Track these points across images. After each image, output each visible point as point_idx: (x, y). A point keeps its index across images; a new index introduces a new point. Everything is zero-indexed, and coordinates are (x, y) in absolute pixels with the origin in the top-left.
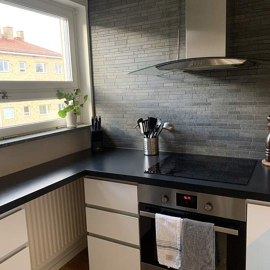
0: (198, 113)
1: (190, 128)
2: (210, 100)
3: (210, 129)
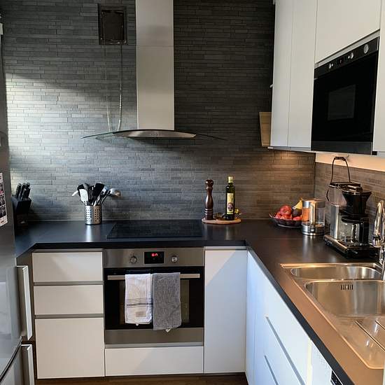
0: (142, 179)
1: (133, 193)
2: (154, 166)
3: (154, 194)
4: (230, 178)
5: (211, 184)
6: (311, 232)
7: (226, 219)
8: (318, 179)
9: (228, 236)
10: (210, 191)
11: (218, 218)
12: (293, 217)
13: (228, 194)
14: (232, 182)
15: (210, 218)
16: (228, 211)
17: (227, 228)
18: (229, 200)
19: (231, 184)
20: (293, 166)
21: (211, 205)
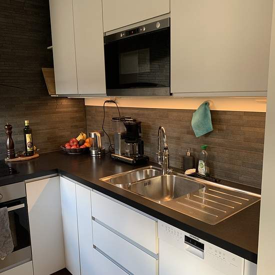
4: (26, 122)
5: (10, 128)
6: (99, 154)
7: (27, 156)
8: (88, 117)
9: (30, 170)
10: (10, 134)
11: (20, 156)
12: (80, 146)
13: (27, 135)
14: (28, 124)
15: (13, 157)
16: (28, 148)
17: (29, 163)
18: (28, 140)
19: (28, 126)
20: (70, 109)
21: (12, 146)
